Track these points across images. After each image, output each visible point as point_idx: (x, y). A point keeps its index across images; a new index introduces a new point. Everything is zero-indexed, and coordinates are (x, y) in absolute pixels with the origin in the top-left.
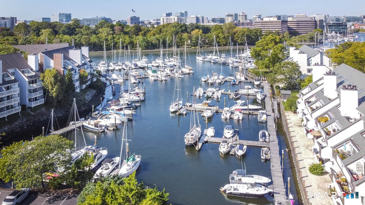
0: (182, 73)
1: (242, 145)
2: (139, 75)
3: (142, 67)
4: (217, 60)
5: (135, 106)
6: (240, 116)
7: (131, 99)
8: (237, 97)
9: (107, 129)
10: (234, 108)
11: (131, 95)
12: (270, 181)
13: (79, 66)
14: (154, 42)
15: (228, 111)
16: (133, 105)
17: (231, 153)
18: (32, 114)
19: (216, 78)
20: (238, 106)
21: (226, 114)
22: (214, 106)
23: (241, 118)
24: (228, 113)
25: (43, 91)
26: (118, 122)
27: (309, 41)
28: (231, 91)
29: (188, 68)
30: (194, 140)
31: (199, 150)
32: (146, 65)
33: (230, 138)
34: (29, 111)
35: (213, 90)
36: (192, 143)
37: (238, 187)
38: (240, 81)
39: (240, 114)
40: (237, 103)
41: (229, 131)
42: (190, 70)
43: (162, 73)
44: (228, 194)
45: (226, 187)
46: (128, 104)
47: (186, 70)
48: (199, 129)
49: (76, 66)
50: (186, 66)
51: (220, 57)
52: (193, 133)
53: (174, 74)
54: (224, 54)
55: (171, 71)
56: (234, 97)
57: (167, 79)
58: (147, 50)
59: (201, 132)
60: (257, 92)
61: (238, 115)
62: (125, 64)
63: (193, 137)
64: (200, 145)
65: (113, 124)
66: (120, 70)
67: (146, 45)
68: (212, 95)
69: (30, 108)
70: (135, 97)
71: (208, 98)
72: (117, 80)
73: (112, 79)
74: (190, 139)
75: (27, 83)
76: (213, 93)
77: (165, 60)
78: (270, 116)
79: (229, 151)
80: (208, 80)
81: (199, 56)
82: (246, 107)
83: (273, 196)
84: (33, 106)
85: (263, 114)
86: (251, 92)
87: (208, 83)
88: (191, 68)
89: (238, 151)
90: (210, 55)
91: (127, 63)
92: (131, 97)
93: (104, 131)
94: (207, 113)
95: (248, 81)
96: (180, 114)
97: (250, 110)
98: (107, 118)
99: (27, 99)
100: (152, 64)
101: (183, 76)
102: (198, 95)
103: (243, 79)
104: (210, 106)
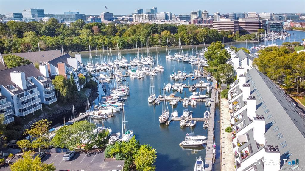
0: (155, 72)
1: (194, 121)
2: (122, 74)
3: (123, 66)
4: (182, 59)
5: (123, 99)
6: (194, 103)
7: (119, 94)
8: (193, 89)
9: (108, 117)
10: (191, 97)
11: (119, 91)
12: (206, 138)
13: (76, 71)
14: (130, 42)
15: (187, 100)
16: (122, 98)
17: (187, 126)
18: (50, 110)
19: (181, 75)
20: (194, 96)
21: (186, 102)
22: (178, 97)
23: (195, 104)
24: (187, 101)
25: (55, 92)
26: (114, 111)
27: (253, 39)
28: (190, 85)
29: (159, 67)
30: (165, 120)
31: (168, 125)
32: (126, 65)
33: (187, 117)
34: (47, 107)
35: (178, 84)
36: (164, 121)
37: (189, 143)
38: (197, 76)
39: (194, 101)
40: (193, 94)
41: (186, 113)
42: (161, 69)
43: (140, 72)
44: (184, 146)
45: (183, 142)
46: (118, 99)
47: (158, 69)
48: (168, 113)
49: (75, 71)
50: (158, 66)
51: (185, 56)
52: (164, 115)
53: (149, 72)
54: (187, 54)
55: (147, 70)
56: (192, 89)
57: (144, 77)
58: (124, 50)
59: (169, 114)
60: (207, 85)
61: (194, 102)
62: (109, 64)
63: (164, 118)
64: (168, 122)
65: (111, 113)
66: (105, 70)
67: (123, 45)
68: (177, 89)
69: (48, 105)
70: (122, 93)
71: (174, 91)
72: (105, 79)
73: (101, 79)
74: (163, 119)
75: (43, 87)
76: (178, 87)
77: (141, 59)
78: (213, 101)
79: (186, 125)
80: (174, 77)
81: (168, 55)
82: (198, 97)
83: (206, 145)
84: (50, 104)
85: (209, 100)
86: (204, 85)
87: (175, 79)
88: (162, 67)
89: (191, 124)
90: (177, 54)
91: (110, 63)
92: (119, 93)
93: (105, 118)
94: (173, 102)
95: (203, 77)
96: (155, 104)
97: (201, 98)
98: (106, 109)
99: (44, 99)
100: (130, 63)
101: (156, 74)
102: (167, 89)
103: (199, 75)
104: (175, 97)
